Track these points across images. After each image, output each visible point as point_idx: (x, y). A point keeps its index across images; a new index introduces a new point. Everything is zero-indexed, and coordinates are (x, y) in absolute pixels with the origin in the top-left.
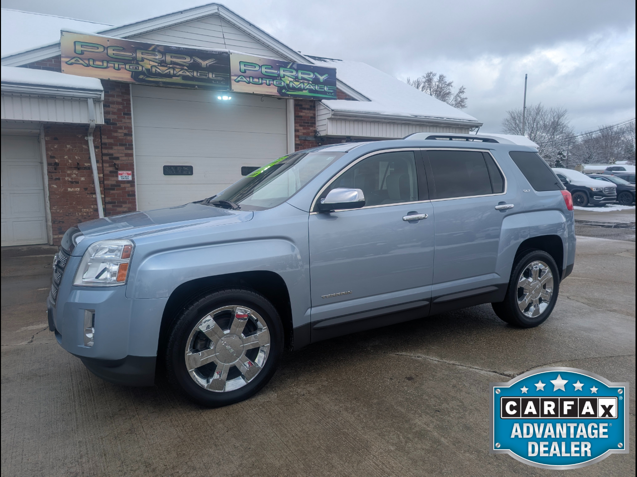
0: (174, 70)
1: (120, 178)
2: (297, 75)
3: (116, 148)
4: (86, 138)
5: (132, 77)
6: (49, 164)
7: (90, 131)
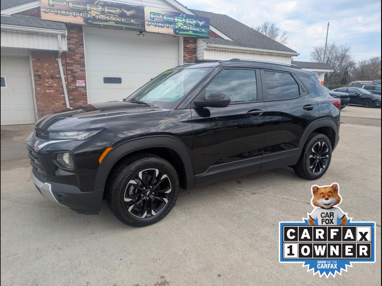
0: (110, 17)
1: (78, 85)
2: (185, 21)
3: (75, 66)
4: (57, 60)
5: (84, 21)
6: (35, 75)
7: (60, 55)
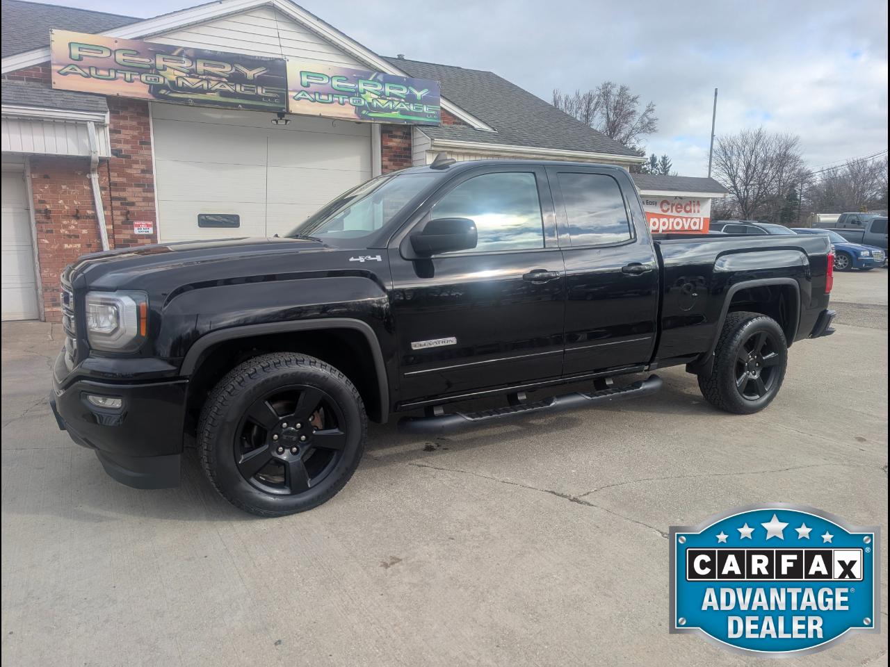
0: (208, 83)
1: (136, 231)
2: (383, 90)
3: (130, 189)
4: (88, 176)
5: (150, 91)
6: (38, 212)
7: (93, 166)
